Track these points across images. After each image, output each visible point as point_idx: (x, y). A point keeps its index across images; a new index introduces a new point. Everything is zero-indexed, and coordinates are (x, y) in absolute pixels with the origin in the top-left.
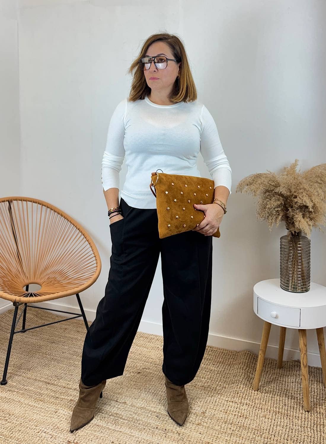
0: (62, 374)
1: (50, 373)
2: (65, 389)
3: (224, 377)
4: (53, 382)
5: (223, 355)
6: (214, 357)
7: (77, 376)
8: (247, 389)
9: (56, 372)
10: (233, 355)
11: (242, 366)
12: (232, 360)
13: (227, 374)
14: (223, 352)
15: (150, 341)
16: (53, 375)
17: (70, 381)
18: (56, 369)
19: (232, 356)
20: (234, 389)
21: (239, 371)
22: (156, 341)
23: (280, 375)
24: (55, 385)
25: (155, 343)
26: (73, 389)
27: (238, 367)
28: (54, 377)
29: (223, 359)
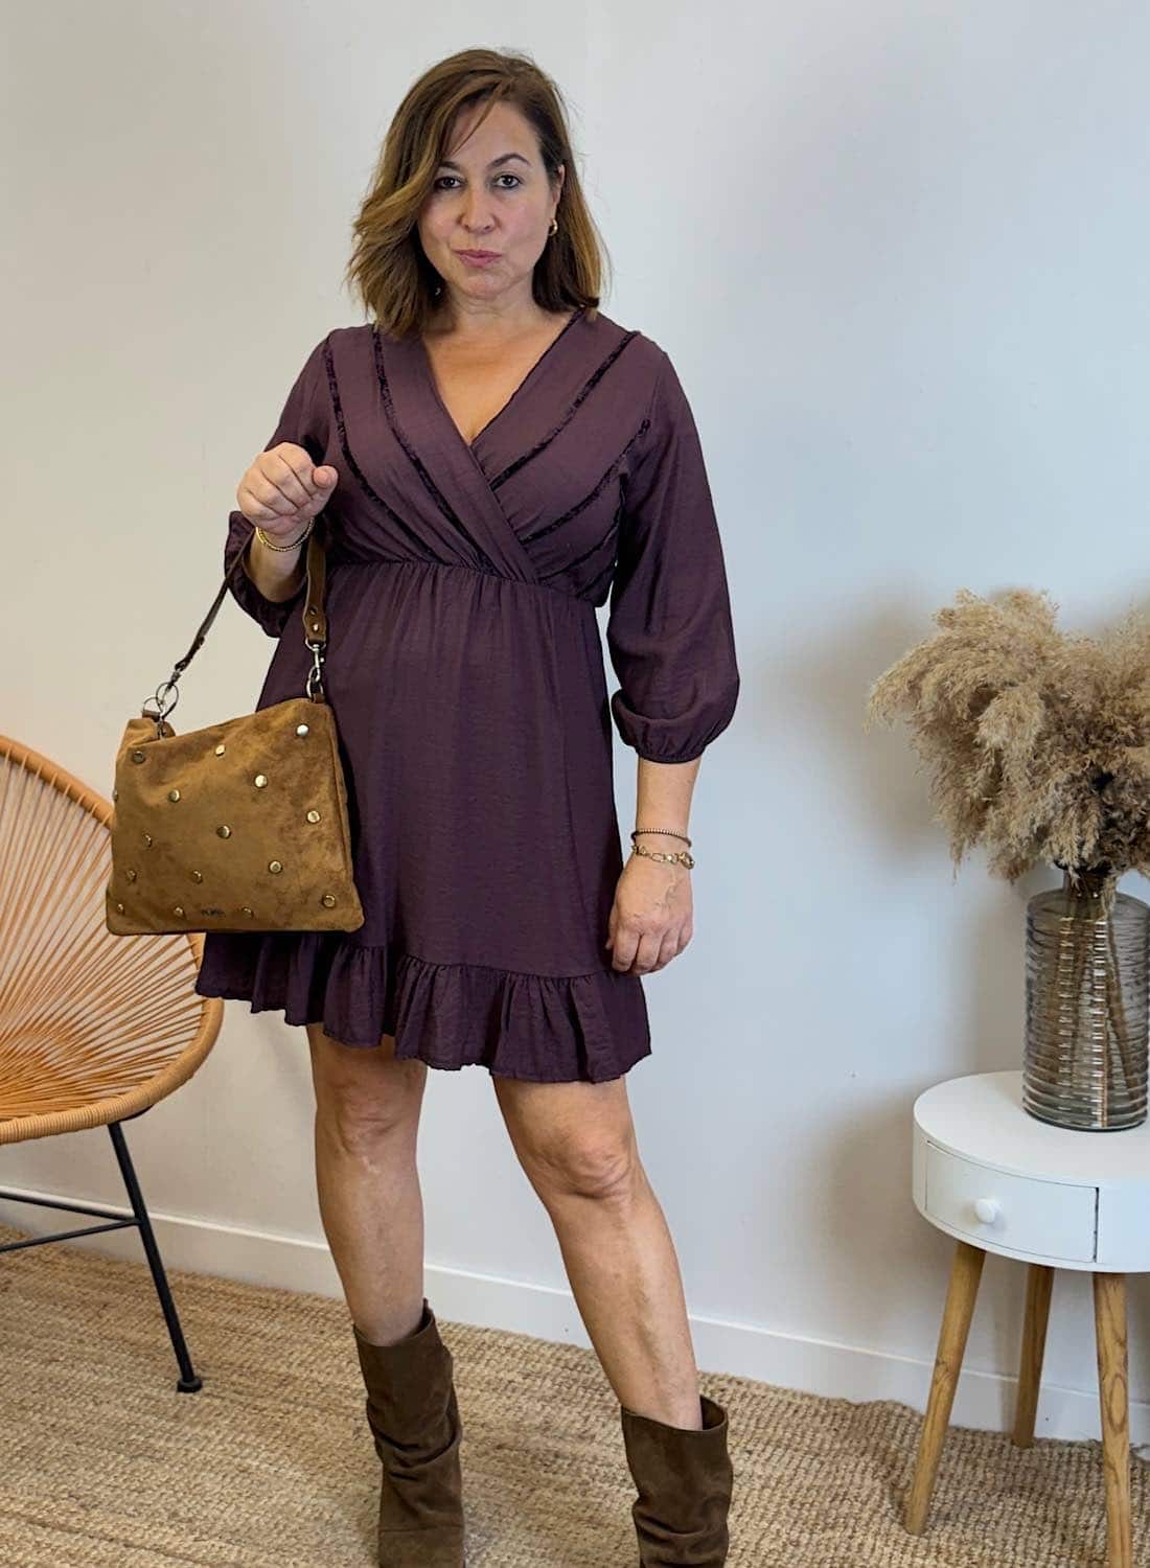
0: (98, 1490)
1: (46, 1482)
2: (114, 1545)
3: (792, 1502)
4: (62, 1520)
5: (793, 1415)
6: (753, 1422)
7: (162, 1494)
8: (892, 1554)
9: (73, 1478)
10: (835, 1414)
11: (872, 1465)
12: (829, 1437)
13: (804, 1491)
14: (790, 1404)
15: (477, 1356)
16: (63, 1492)
17: (134, 1516)
18: (73, 1467)
19: (829, 1420)
20: (836, 1549)
21: (857, 1480)
22: (503, 1355)
23: (1035, 1495)
24: (70, 1531)
25: (499, 1363)
26: (148, 1547)
27: (853, 1464)
28: (63, 1499)
29: (790, 1430)
